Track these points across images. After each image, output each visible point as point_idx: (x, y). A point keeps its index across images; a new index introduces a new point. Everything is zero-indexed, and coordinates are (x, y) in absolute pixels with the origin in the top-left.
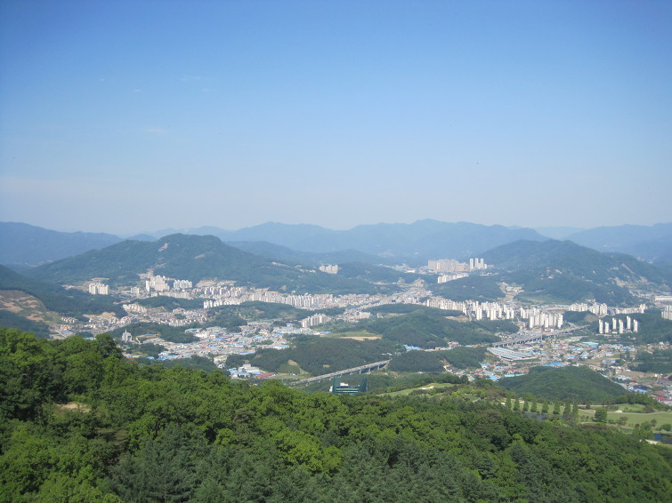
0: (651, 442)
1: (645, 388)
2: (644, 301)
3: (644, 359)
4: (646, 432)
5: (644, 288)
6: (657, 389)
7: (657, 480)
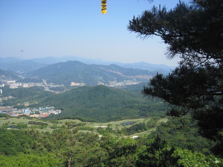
0: (9, 129)
1: (6, 111)
2: (4, 83)
3: (5, 102)
4: (7, 126)
5: (4, 79)
6: (9, 111)
7: (11, 140)
